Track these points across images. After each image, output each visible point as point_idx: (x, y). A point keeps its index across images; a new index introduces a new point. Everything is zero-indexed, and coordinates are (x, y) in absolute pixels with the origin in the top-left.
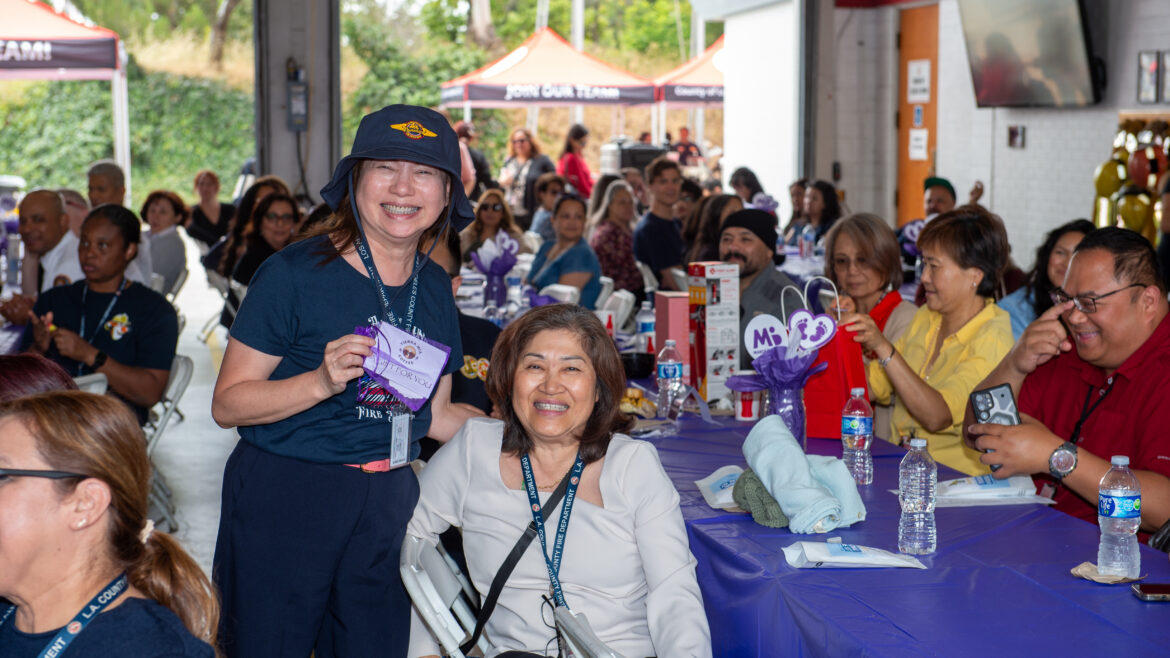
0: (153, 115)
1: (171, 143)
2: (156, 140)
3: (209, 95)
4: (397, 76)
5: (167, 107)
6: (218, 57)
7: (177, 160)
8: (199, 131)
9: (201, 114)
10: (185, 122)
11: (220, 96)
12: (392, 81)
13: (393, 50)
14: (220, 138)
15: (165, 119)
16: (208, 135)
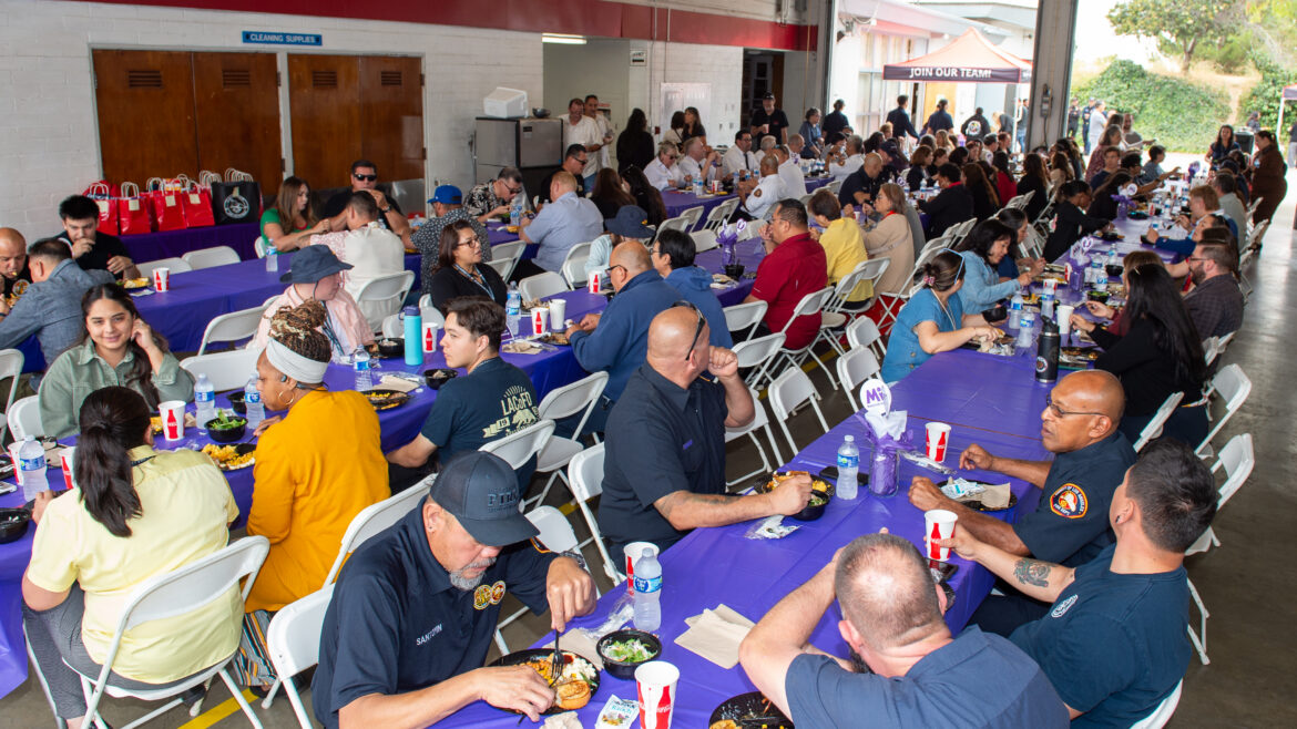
0: (1144, 95)
1: (1150, 109)
2: (1142, 108)
3: (1175, 86)
4: (1273, 82)
5: (1152, 92)
6: (1186, 68)
7: (1150, 118)
8: (1165, 104)
9: (1168, 96)
10: (1160, 99)
11: (1181, 87)
12: (1271, 83)
13: (1277, 67)
14: (1176, 108)
15: (1150, 98)
16: (1169, 107)
